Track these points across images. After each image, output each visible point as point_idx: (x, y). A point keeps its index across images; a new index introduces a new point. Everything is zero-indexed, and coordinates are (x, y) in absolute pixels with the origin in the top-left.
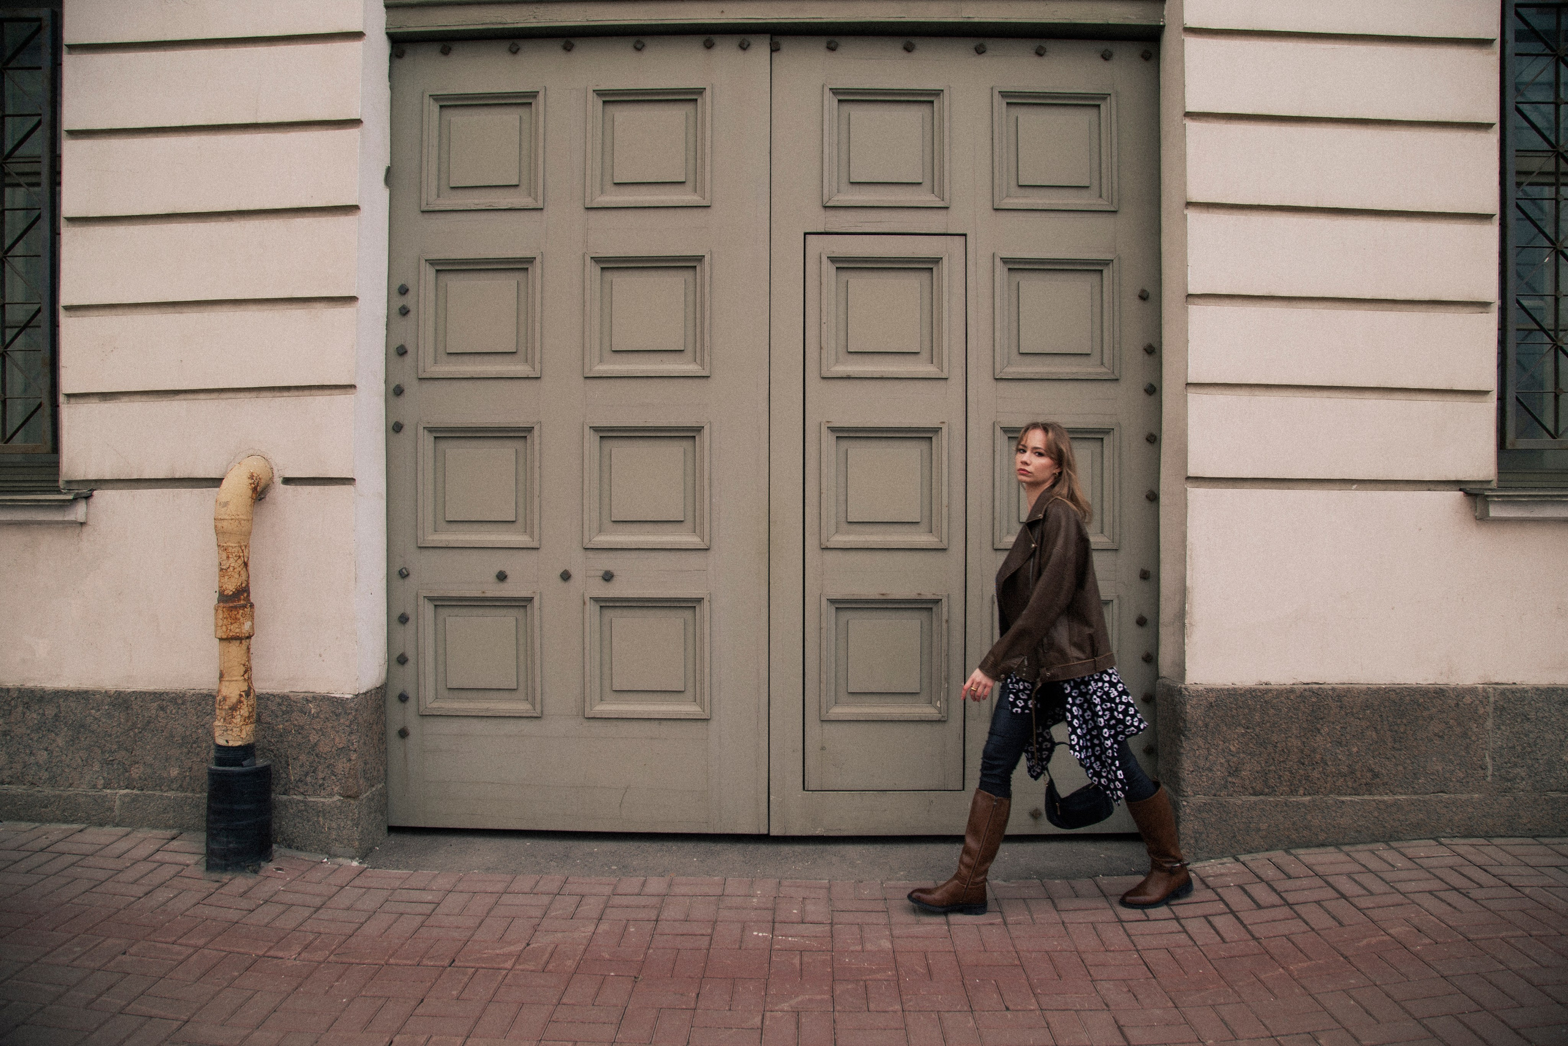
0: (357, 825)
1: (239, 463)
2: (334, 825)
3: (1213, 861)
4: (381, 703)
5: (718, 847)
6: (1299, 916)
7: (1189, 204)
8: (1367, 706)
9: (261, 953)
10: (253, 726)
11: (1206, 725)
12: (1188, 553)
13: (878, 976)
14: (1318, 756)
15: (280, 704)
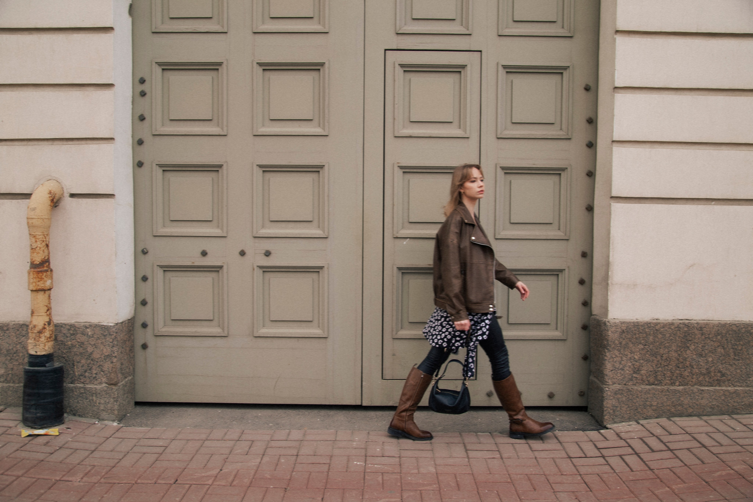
0: (117, 401)
1: (42, 185)
2: (102, 401)
3: (623, 423)
4: (131, 328)
5: (332, 412)
6: (677, 457)
7: (617, 32)
8: (718, 334)
9: (58, 478)
10: (52, 342)
11: (620, 343)
12: (611, 242)
13: (428, 488)
14: (688, 363)
15: (69, 330)
